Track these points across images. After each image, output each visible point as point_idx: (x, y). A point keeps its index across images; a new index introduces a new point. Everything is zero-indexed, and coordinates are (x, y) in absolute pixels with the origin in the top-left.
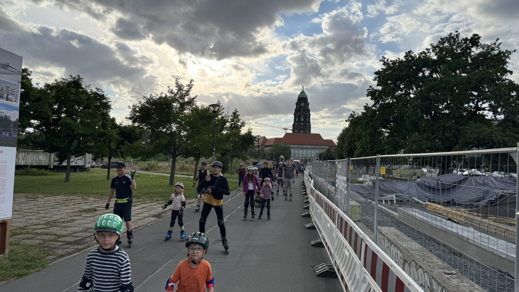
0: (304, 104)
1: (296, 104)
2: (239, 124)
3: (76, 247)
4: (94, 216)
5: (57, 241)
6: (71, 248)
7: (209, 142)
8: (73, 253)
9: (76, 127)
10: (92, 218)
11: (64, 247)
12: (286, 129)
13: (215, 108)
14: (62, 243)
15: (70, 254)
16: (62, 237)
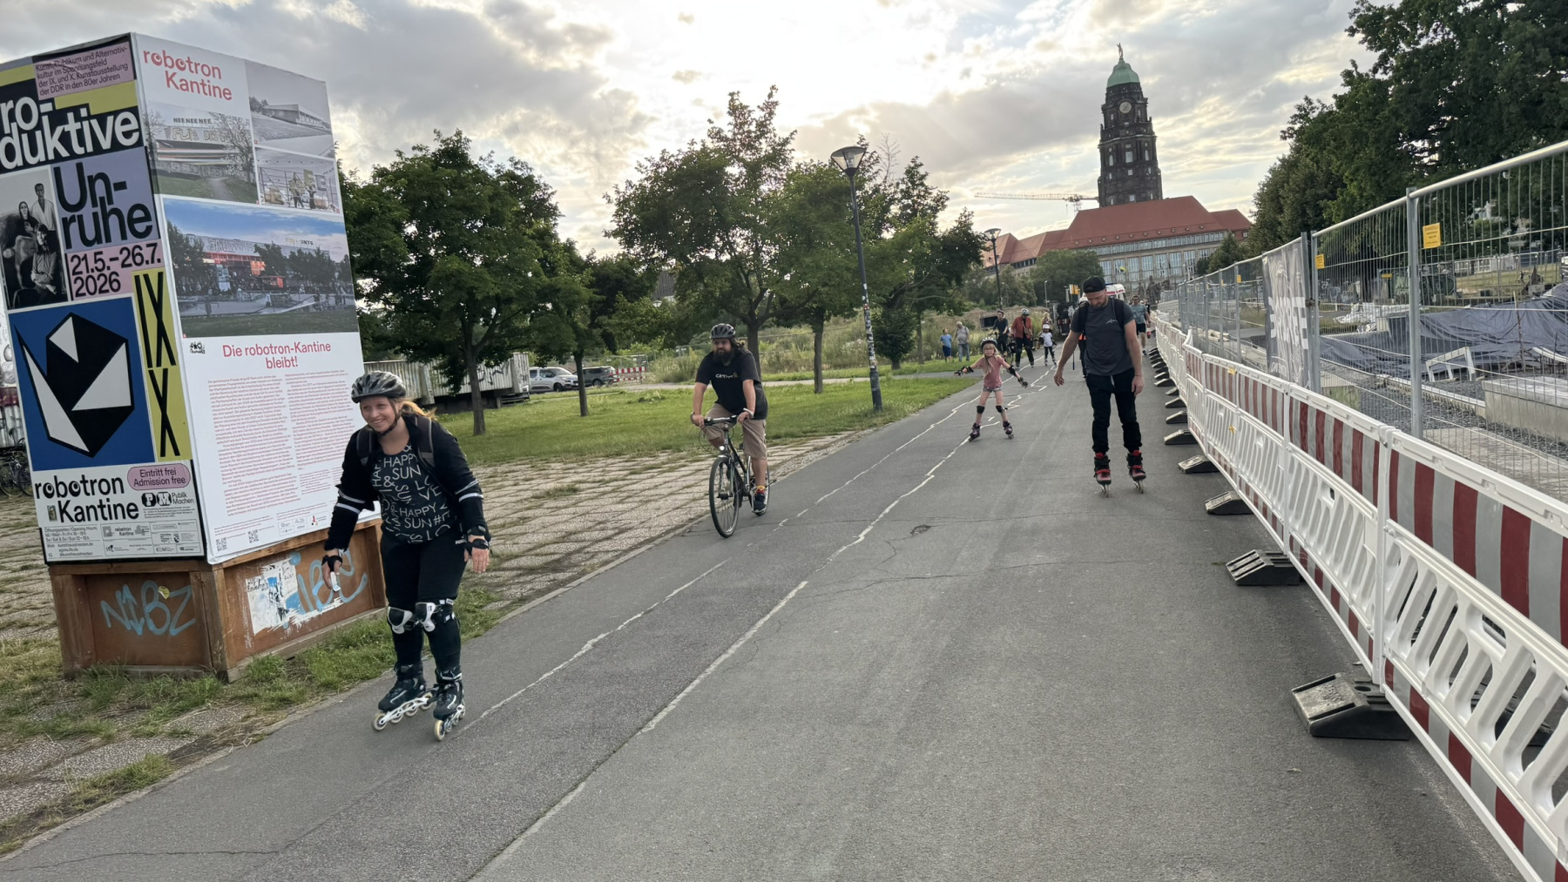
0: (1130, 107)
1: (1104, 109)
2: (929, 201)
3: (552, 577)
4: (575, 505)
5: (500, 570)
6: (541, 581)
7: (848, 269)
8: (549, 590)
9: (476, 280)
10: (572, 510)
11: (522, 579)
12: (1077, 200)
13: (850, 159)
14: (514, 573)
15: (540, 593)
16: (511, 559)
